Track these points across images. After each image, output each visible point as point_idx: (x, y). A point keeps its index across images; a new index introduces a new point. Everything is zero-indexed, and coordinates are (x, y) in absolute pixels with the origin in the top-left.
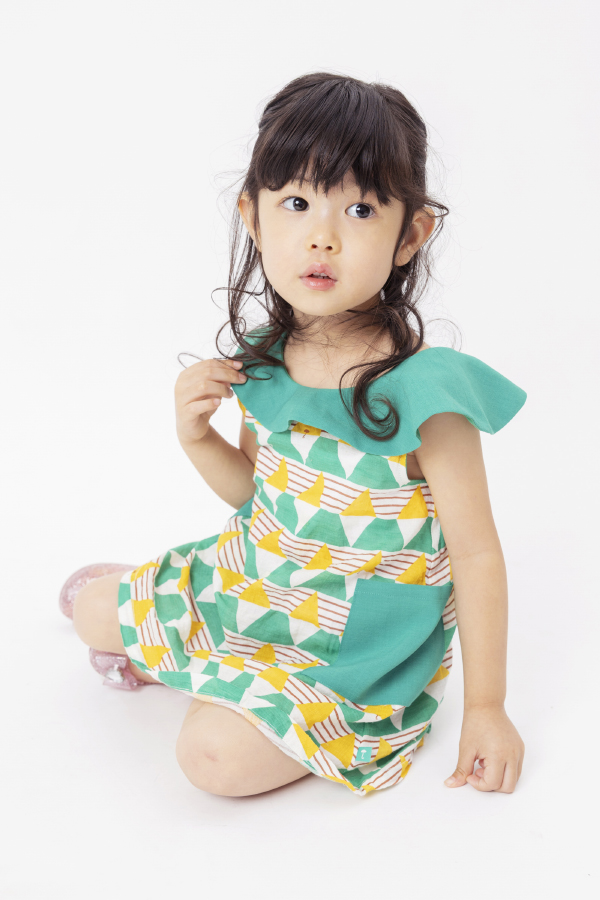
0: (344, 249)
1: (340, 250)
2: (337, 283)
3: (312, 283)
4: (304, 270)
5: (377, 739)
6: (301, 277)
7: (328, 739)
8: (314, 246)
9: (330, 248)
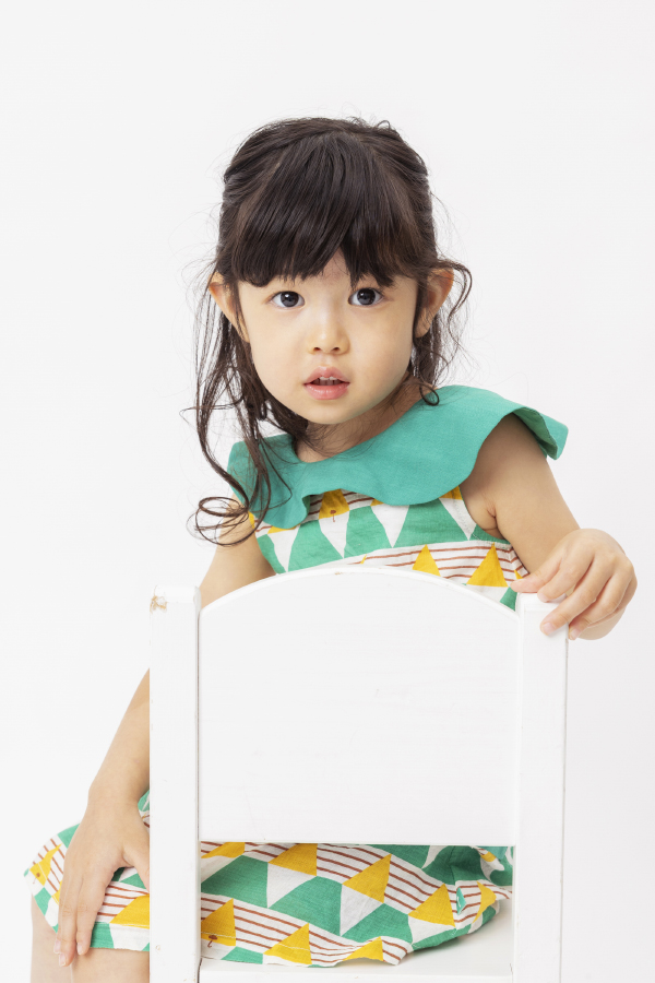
0: (353, 345)
1: (347, 351)
2: (349, 387)
3: (319, 391)
4: (307, 375)
5: (474, 883)
6: (305, 384)
7: (416, 905)
8: (317, 349)
9: (337, 349)
